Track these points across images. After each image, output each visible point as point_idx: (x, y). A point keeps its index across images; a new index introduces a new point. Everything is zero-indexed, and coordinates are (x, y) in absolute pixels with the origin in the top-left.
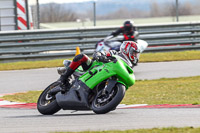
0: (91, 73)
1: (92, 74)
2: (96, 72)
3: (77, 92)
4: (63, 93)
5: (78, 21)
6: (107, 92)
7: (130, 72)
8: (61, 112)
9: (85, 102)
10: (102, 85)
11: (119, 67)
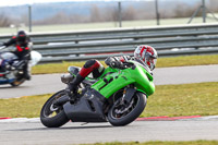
0: (105, 80)
1: (107, 82)
2: (112, 79)
3: (90, 102)
4: (72, 103)
5: (12, 26)
6: (125, 102)
7: (150, 79)
8: (70, 124)
9: (101, 113)
10: (119, 93)
11: (138, 74)
